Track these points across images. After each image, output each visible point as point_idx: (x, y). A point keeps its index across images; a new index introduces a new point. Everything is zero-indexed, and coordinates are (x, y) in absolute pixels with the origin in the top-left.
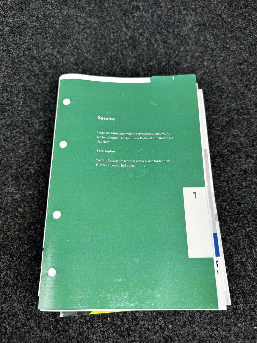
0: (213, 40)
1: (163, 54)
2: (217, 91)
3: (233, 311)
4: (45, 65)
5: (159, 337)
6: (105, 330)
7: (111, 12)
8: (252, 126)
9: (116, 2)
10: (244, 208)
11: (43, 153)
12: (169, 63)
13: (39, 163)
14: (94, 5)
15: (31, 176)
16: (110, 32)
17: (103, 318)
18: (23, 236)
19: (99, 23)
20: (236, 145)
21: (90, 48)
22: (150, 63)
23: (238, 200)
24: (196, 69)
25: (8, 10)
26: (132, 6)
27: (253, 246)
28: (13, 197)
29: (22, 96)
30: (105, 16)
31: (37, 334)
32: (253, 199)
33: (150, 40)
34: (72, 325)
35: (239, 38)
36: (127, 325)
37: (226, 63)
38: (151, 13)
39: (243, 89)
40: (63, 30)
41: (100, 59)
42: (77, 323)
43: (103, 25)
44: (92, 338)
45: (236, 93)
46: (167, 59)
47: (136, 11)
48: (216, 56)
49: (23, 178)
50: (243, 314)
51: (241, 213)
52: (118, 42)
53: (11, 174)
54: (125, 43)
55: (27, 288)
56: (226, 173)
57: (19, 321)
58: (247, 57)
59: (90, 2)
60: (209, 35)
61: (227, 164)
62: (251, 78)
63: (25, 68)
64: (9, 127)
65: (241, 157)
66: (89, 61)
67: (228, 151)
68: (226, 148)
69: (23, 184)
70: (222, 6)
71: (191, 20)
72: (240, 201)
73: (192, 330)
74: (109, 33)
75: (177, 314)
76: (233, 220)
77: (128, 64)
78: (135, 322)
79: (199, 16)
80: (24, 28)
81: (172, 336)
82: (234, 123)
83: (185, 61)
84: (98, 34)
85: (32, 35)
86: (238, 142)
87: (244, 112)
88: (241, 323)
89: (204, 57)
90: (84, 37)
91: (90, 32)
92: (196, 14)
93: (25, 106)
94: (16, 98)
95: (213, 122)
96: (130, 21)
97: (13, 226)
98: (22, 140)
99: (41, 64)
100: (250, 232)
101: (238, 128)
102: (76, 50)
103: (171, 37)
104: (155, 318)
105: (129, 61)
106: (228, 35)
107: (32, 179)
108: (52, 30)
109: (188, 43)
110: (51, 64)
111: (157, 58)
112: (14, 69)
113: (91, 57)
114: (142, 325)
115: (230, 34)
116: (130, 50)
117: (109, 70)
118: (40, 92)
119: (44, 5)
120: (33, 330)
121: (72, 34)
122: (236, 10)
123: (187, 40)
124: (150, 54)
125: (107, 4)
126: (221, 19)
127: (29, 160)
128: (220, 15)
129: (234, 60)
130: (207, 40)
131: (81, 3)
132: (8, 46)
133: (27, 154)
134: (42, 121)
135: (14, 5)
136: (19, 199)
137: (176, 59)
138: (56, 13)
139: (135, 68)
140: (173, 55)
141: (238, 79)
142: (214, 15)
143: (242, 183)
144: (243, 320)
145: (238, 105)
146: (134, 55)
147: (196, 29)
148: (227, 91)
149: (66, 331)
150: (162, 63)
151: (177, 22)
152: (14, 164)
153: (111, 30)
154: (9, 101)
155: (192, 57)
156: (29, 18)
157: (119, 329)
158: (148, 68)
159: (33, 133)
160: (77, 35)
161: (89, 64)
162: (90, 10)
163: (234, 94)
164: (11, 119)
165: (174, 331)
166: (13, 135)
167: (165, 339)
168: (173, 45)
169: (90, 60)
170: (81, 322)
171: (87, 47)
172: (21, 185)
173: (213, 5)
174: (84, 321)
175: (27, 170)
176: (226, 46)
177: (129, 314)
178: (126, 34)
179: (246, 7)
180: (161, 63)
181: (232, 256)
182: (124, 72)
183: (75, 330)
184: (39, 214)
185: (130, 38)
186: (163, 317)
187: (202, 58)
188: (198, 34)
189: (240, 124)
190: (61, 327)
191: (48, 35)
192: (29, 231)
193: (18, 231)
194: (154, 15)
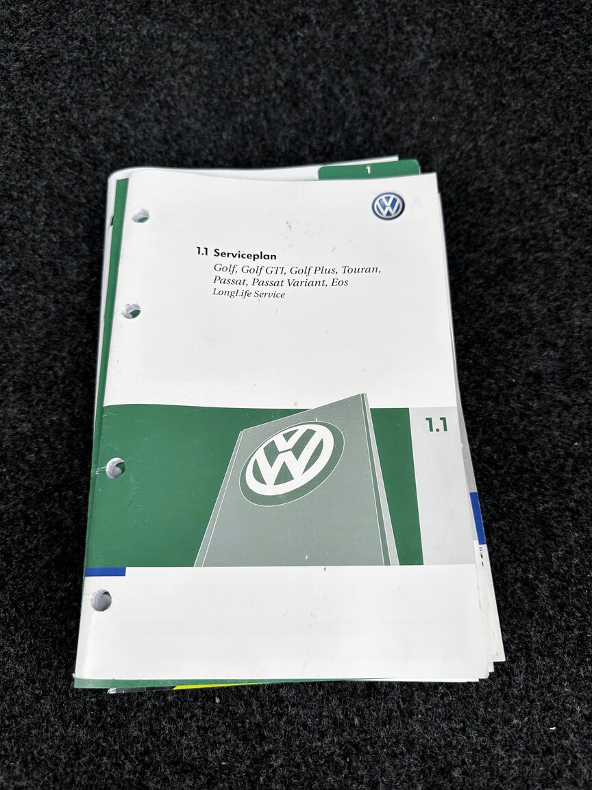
0: (472, 88)
1: (358, 117)
2: (477, 199)
3: (501, 690)
4: (97, 143)
5: (331, 745)
6: (209, 726)
7: (246, 28)
8: (555, 276)
9: (257, 7)
10: (534, 459)
11: (85, 333)
12: (370, 138)
13: (75, 355)
14: (210, 14)
15: (56, 383)
16: (241, 72)
17: (203, 698)
18: (34, 515)
19: (218, 53)
20: (519, 318)
21: (196, 107)
22: (329, 139)
23: (522, 440)
24: (431, 152)
25: (19, 27)
26: (294, 15)
27: (551, 544)
28: (15, 428)
29: (44, 211)
30: (232, 36)
31: (56, 731)
32: (555, 439)
33: (330, 89)
34: (135, 713)
35: (530, 84)
36: (258, 716)
37: (500, 138)
38: (335, 31)
39: (536, 196)
40: (138, 68)
41: (217, 129)
42: (147, 709)
43: (226, 56)
44: (179, 742)
45: (521, 203)
46: (366, 130)
47: (302, 26)
48: (477, 122)
49: (38, 387)
50: (525, 697)
51: (525, 471)
52: (259, 93)
53: (12, 377)
54: (274, 95)
55: (39, 629)
56: (493, 381)
57: (17, 702)
58: (549, 125)
59: (200, 8)
60: (462, 78)
61: (496, 360)
62: (558, 172)
63: (52, 149)
64: (12, 275)
65: (529, 346)
66: (194, 135)
67: (500, 331)
68: (496, 325)
69: (38, 400)
70: (494, 13)
71: (422, 44)
72: (524, 443)
73: (406, 731)
74: (240, 74)
75: (374, 693)
76: (508, 484)
77: (280, 139)
78: (277, 710)
79: (441, 36)
80: (53, 64)
81: (359, 743)
82: (515, 269)
83: (408, 133)
84: (216, 76)
85: (70, 78)
86: (523, 312)
87: (538, 246)
88: (522, 718)
89: (451, 126)
90: (184, 82)
91: (197, 72)
92: (434, 32)
93: (50, 231)
94: (31, 213)
95: (466, 268)
96: (286, 49)
97: (13, 493)
98: (39, 304)
99: (87, 141)
100: (546, 514)
101: (525, 281)
102: (165, 111)
103: (378, 81)
104: (323, 700)
105: (282, 133)
106: (507, 77)
107: (59, 390)
108: (115, 69)
109: (415, 95)
110: (109, 140)
111: (345, 128)
112: (28, 151)
113: (198, 126)
114: (292, 715)
115: (511, 74)
116: (284, 111)
117: (237, 153)
118: (84, 201)
119: (98, 14)
120: (48, 722)
121: (157, 77)
122: (525, 21)
123: (413, 88)
124: (329, 120)
125: (236, 11)
126: (491, 43)
127: (53, 349)
128: (490, 34)
129: (519, 132)
130: (457, 87)
131: (180, 10)
132: (17, 103)
133: (49, 334)
134: (85, 263)
135: (34, 15)
136: (28, 433)
137: (388, 130)
138: (125, 32)
139: (295, 150)
140: (381, 122)
141: (526, 174)
142: (475, 33)
143: (530, 403)
144: (525, 711)
145: (524, 230)
146: (293, 120)
147: (435, 65)
148: (501, 198)
149: (120, 726)
150: (356, 138)
151: (392, 50)
152: (20, 356)
153: (245, 68)
154: (14, 220)
155: (424, 125)
156: (65, 43)
157: (239, 725)
158: (325, 148)
159: (65, 289)
160: (169, 78)
161: (192, 141)
162: (198, 25)
163: (516, 207)
164: (17, 259)
165: (366, 732)
166: (21, 293)
167: (343, 750)
168: (383, 100)
169: (195, 132)
170: (154, 706)
171: (191, 104)
172: (34, 403)
173: (475, 12)
174: (163, 704)
175: (49, 370)
176: (501, 100)
177: (264, 691)
178: (278, 75)
179: (548, 17)
180: (353, 137)
181: (502, 565)
182: (270, 159)
183: (140, 724)
184: (71, 467)
185: (286, 85)
186: (340, 699)
187: (447, 127)
188: (439, 76)
189: (528, 271)
190: (110, 716)
191: (105, 79)
192: (48, 504)
193: (23, 504)
194: (341, 35)
